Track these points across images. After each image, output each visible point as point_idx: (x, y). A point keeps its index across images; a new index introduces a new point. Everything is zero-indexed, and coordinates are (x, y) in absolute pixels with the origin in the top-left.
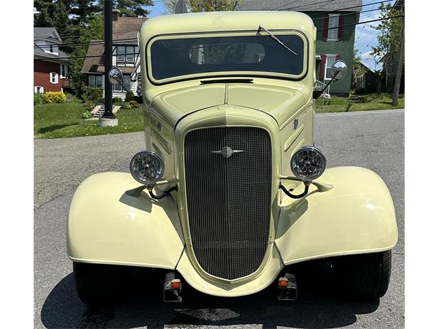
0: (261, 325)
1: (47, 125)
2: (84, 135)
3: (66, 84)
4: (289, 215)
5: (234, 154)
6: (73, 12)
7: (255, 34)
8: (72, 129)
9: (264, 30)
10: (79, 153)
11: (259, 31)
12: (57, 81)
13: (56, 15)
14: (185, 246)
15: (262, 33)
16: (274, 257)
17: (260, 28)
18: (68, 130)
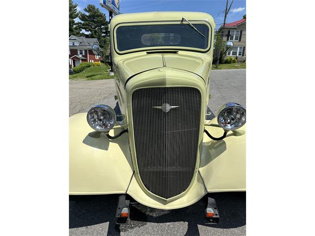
0: (187, 223)
1: (90, 74)
2: (102, 79)
3: (102, 59)
4: (210, 151)
5: (171, 109)
6: (103, 33)
7: (179, 23)
8: (99, 76)
9: (186, 21)
10: (98, 87)
11: (182, 21)
12: (98, 58)
13: (97, 34)
14: (134, 172)
15: (184, 23)
16: (198, 181)
17: (183, 19)
18: (96, 77)
